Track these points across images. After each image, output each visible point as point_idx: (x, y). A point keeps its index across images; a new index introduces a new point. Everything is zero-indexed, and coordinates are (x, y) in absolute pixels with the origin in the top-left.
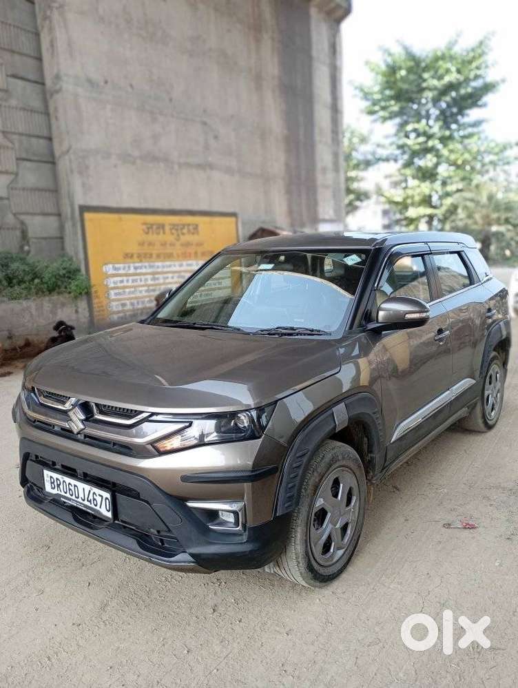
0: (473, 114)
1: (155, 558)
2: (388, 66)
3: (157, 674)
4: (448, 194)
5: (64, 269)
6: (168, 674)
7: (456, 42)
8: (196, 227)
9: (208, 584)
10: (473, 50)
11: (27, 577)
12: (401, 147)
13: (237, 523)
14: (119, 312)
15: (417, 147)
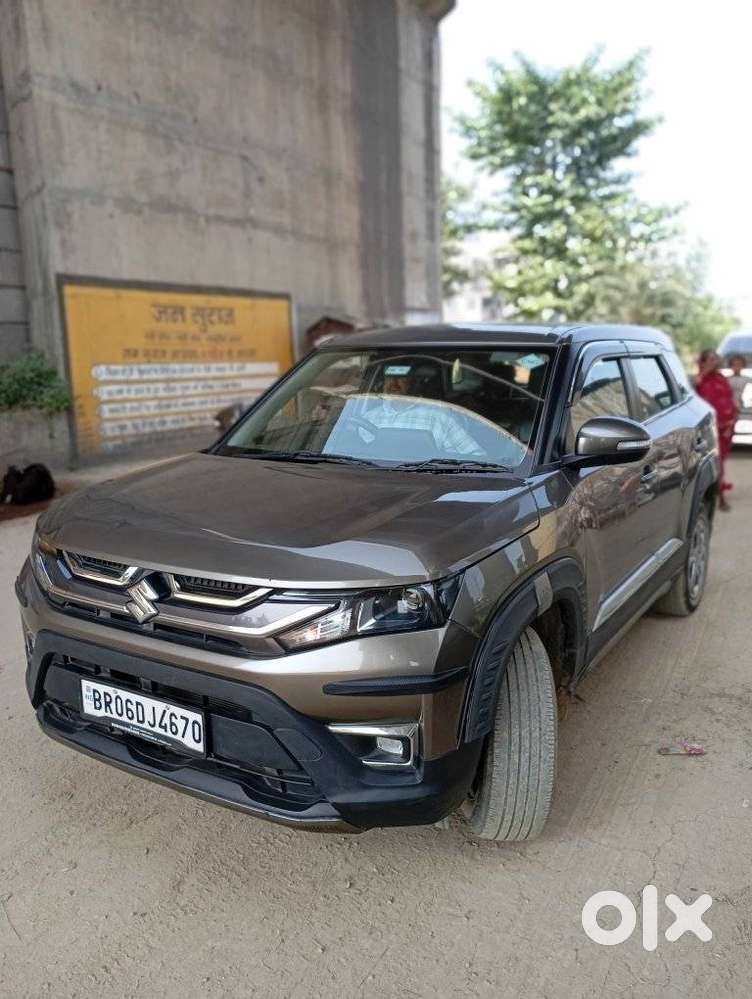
0: (618, 166)
1: (275, 812)
2: (501, 89)
3: (282, 986)
4: (580, 280)
5: (32, 370)
6: (299, 987)
7: (596, 60)
8: (231, 313)
9: (331, 845)
10: (620, 73)
11: (44, 843)
12: (515, 209)
13: (406, 756)
14: (115, 438)
15: (540, 210)
